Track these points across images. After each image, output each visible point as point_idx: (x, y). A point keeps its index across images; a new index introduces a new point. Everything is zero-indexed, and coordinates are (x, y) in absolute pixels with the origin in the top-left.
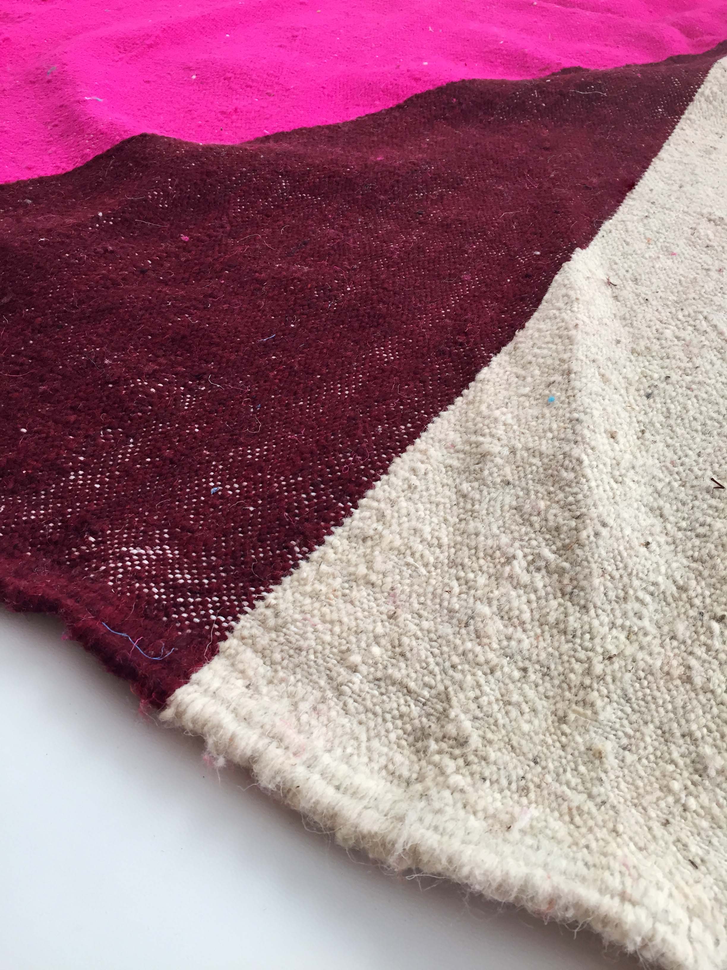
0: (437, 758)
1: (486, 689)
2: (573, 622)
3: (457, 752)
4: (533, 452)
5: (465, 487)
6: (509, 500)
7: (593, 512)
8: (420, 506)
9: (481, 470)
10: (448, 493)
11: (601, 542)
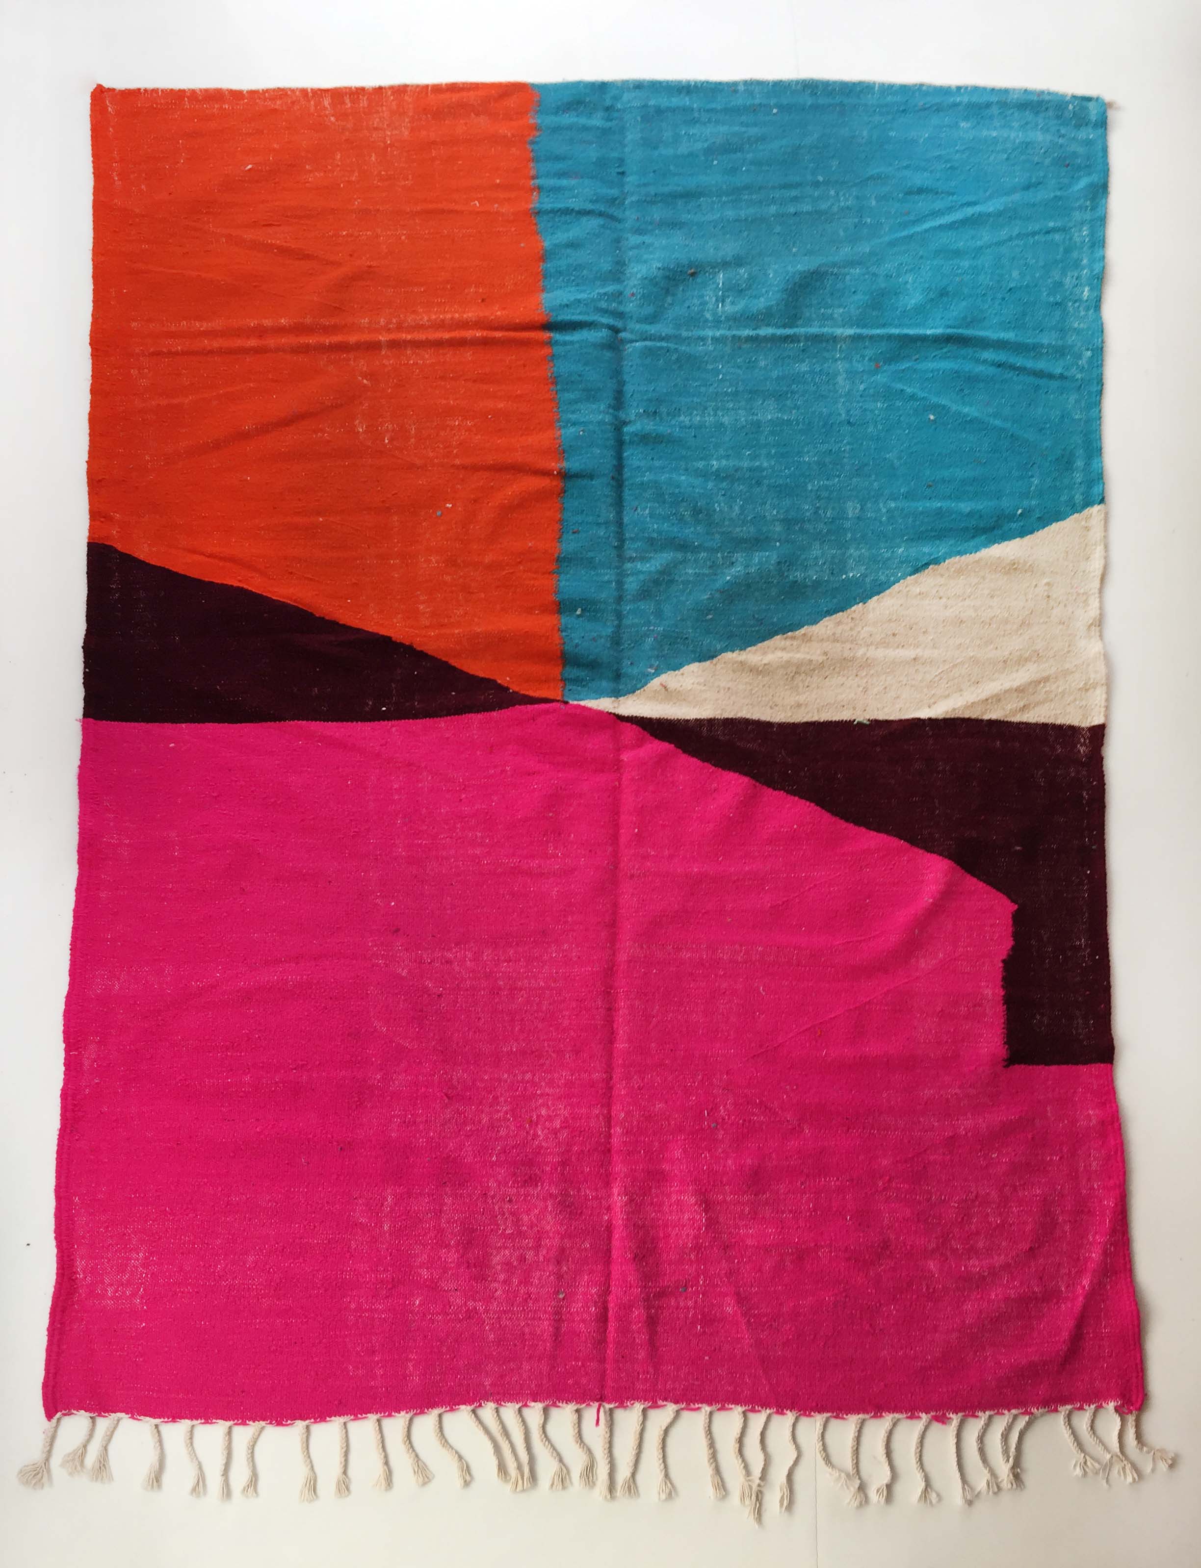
6: (1032, 697)
7: (1029, 681)
11: (1034, 678)
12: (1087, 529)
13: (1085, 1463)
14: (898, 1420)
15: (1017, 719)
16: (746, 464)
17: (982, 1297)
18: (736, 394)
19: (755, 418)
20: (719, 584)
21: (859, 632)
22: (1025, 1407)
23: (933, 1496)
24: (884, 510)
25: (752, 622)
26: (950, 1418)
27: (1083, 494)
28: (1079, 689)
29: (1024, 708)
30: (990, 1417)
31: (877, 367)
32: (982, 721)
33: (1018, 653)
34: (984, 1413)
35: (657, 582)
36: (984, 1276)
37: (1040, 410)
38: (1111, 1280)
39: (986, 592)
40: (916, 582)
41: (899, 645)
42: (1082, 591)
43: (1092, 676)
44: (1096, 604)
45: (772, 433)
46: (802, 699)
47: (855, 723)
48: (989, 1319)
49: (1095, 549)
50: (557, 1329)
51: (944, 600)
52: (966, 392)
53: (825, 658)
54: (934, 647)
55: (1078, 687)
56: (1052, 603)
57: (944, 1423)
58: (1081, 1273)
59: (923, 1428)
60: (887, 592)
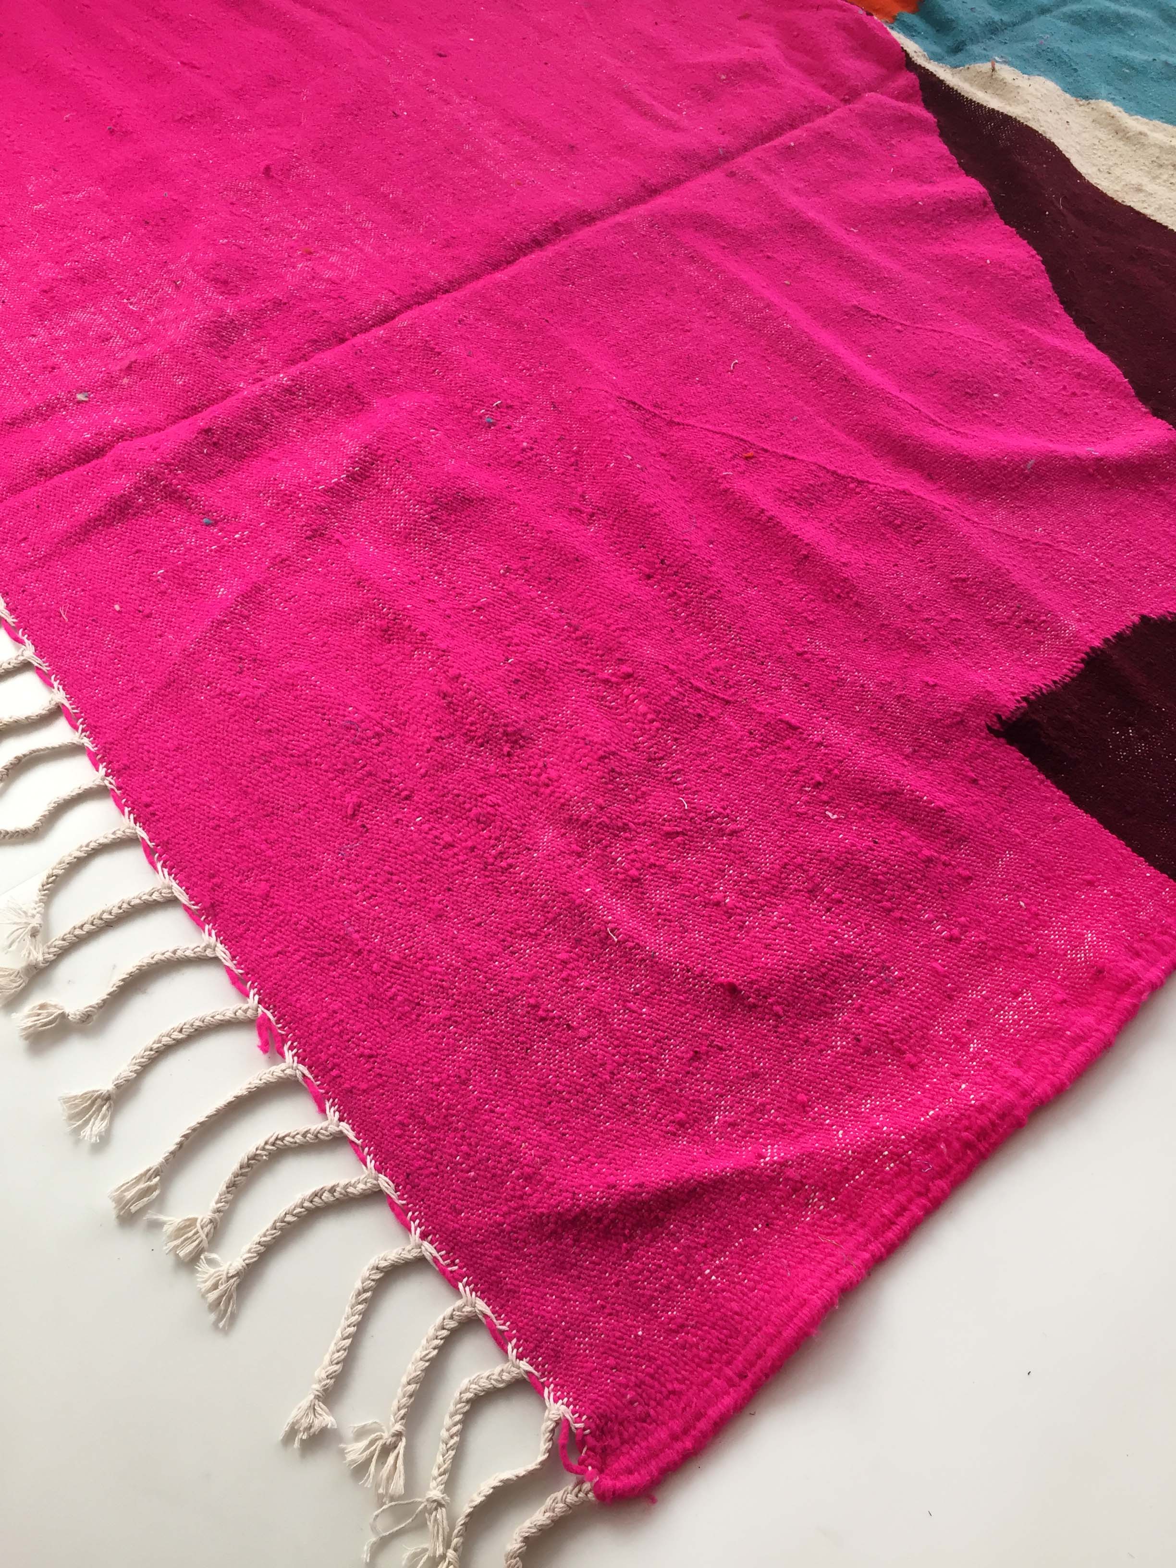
13: (386, 1450)
14: (216, 960)
17: (565, 962)
22: (410, 1200)
23: (97, 1126)
26: (282, 1055)
30: (338, 1139)
34: (341, 1119)
36: (608, 937)
38: (824, 1215)
48: (532, 1001)
50: (27, 419)
57: (265, 1047)
58: (780, 1131)
59: (229, 1015)
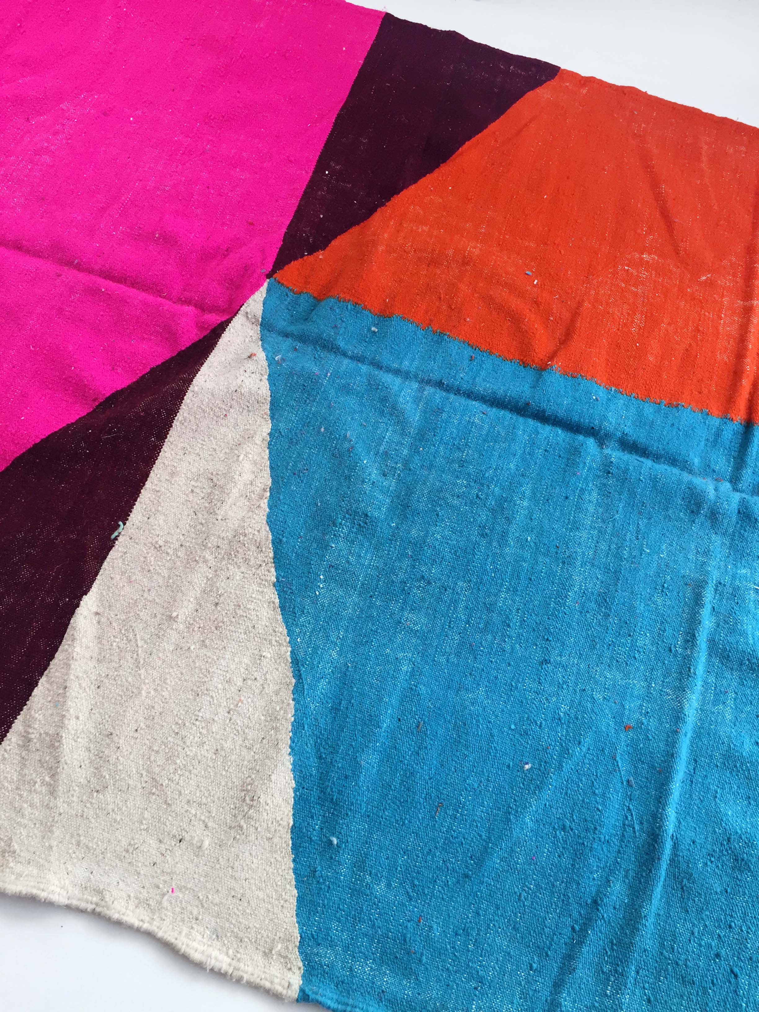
0: (7, 858)
1: (23, 833)
2: (51, 805)
3: (13, 855)
4: (47, 734)
5: (23, 754)
6: (38, 758)
7: (63, 760)
8: (7, 766)
9: (29, 745)
10: (17, 757)
11: (64, 771)
12: (267, 954)
15: (18, 725)
16: (514, 530)
18: (618, 557)
19: (578, 563)
20: (360, 449)
21: (239, 567)
24: (400, 655)
25: (300, 466)
27: (331, 966)
28: (11, 839)
29: (27, 740)
31: (627, 728)
32: (41, 674)
33: (113, 759)
35: (384, 400)
37: (502, 942)
39: (228, 745)
40: (280, 656)
41: (200, 605)
42: (165, 903)
43: (19, 868)
44: (131, 918)
45: (551, 574)
46: (181, 480)
47: (121, 523)
49: (227, 954)
51: (240, 683)
52: (560, 834)
53: (220, 518)
54: (178, 647)
55: (15, 838)
56: (170, 842)
60: (280, 617)
